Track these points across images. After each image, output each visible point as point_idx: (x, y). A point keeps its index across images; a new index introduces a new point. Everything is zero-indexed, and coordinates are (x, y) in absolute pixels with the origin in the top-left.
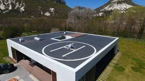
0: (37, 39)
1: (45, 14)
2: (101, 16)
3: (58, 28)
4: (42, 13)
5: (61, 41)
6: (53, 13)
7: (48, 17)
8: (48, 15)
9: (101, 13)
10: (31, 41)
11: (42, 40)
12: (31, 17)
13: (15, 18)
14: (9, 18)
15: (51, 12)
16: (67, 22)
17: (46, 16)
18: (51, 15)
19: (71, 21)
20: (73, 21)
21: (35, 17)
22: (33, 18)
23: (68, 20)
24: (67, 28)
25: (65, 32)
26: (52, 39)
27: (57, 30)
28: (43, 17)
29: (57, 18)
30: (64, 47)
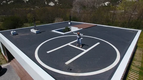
0: (34, 31)
1: (49, 4)
2: (106, 5)
3: (62, 18)
4: (46, 3)
5: (65, 35)
6: (58, 3)
7: (52, 6)
8: (52, 5)
9: (107, 3)
10: (25, 34)
11: (40, 33)
12: (35, 7)
13: (20, 9)
14: (14, 9)
15: (55, 2)
16: (72, 12)
17: (50, 6)
18: (55, 5)
19: (76, 11)
20: (78, 11)
21: (39, 7)
22: (37, 8)
23: (73, 9)
24: (72, 18)
25: (70, 22)
26: (54, 31)
27: (61, 20)
28: (48, 7)
29: (61, 8)
30: (69, 44)
